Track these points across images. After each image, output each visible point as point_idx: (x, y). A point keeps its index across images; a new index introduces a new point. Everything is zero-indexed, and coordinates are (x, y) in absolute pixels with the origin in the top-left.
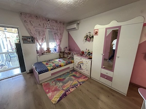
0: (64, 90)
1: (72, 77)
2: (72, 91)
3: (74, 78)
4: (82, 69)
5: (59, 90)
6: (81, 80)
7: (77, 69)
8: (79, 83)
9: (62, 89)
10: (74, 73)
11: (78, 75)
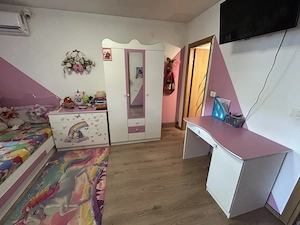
0: (85, 201)
1: (74, 167)
2: (103, 186)
3: (80, 167)
4: (87, 138)
5: (74, 213)
6: (99, 159)
7: (69, 145)
8: (101, 165)
9: (80, 204)
10: (67, 159)
11: (81, 156)
